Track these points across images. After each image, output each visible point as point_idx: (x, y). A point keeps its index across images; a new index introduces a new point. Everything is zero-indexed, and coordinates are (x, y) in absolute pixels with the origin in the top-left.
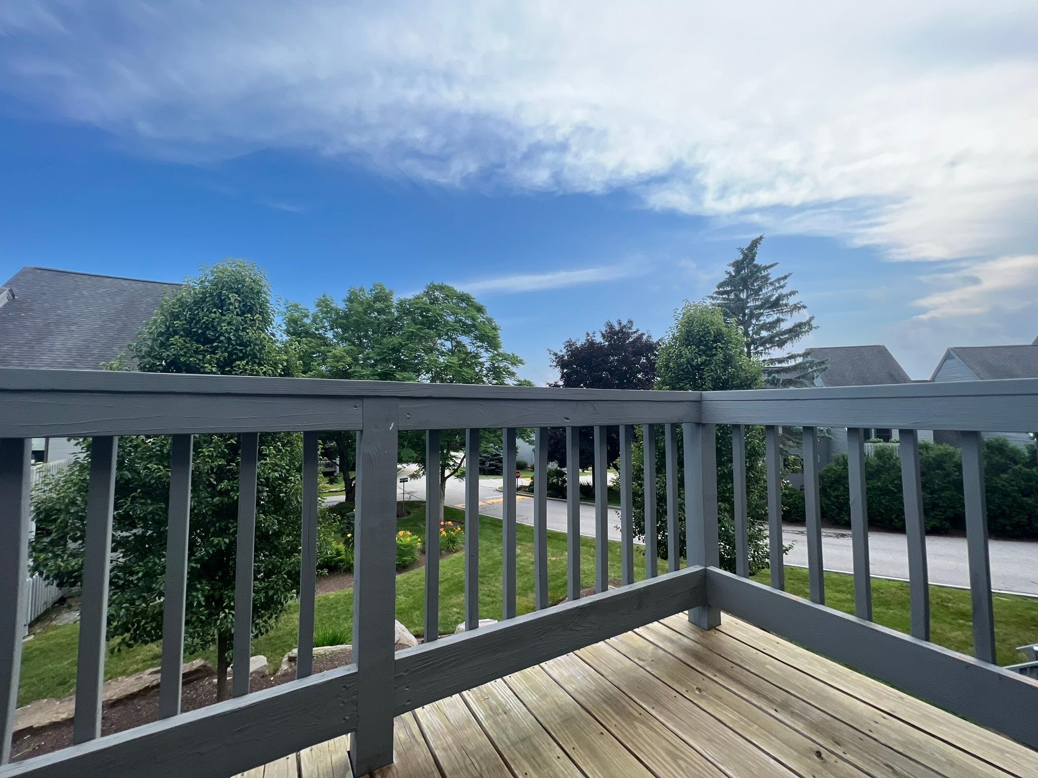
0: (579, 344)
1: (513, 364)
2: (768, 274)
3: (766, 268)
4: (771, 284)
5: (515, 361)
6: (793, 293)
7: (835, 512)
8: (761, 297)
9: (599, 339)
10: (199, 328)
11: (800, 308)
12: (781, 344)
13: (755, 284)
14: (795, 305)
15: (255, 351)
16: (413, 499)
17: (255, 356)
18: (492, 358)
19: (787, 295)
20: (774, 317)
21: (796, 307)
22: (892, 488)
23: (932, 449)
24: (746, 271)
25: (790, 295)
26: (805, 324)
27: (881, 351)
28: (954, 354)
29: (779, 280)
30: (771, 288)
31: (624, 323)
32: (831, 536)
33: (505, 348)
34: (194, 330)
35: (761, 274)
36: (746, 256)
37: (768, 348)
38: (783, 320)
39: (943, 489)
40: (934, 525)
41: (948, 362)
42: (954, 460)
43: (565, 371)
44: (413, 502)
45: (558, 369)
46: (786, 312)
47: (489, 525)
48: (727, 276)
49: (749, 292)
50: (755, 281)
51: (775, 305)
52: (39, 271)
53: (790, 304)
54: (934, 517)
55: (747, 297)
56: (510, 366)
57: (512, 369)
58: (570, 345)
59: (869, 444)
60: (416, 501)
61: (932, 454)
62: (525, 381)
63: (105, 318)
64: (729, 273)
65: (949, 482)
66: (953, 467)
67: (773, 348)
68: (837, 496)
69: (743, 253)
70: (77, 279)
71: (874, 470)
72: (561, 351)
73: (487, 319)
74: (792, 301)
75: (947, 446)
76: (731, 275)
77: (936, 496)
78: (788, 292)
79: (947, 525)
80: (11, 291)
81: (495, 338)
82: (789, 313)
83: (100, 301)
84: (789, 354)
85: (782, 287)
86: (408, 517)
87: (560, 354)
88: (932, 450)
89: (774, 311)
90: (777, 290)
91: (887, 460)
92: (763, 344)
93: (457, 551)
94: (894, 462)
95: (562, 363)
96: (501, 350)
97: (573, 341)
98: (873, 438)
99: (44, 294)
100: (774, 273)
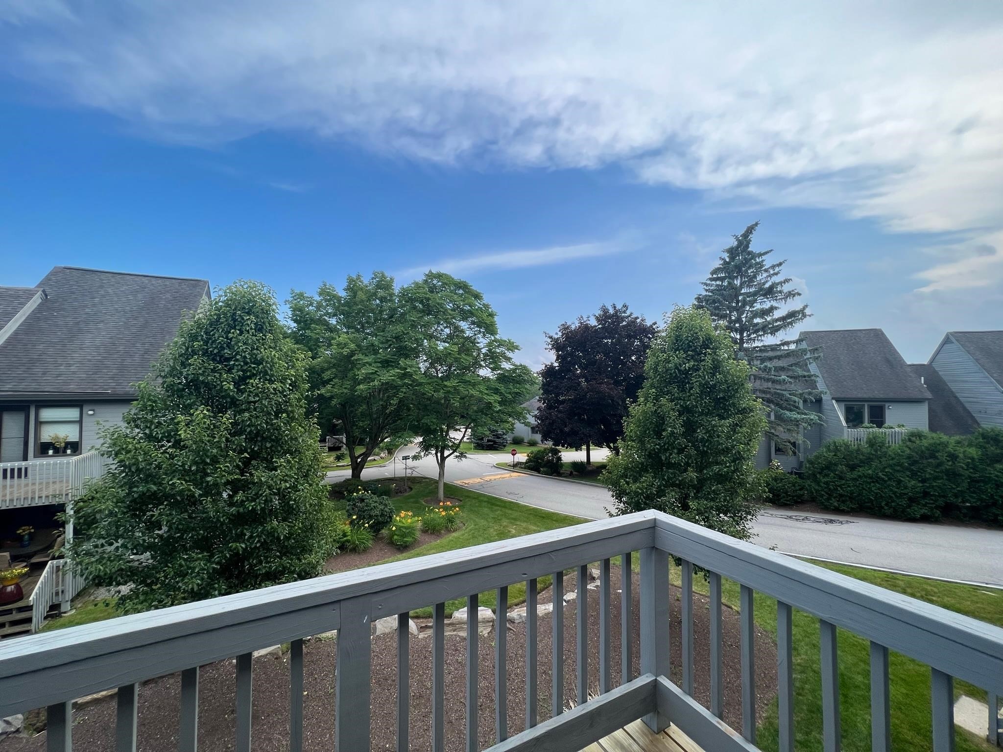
0: (573, 327)
1: (508, 349)
2: (763, 261)
3: (760, 255)
4: (766, 271)
5: (512, 347)
6: (787, 281)
7: (825, 497)
8: (755, 284)
9: (593, 322)
10: (215, 348)
11: (794, 295)
12: (774, 331)
13: (749, 272)
14: (790, 292)
15: (267, 368)
16: (415, 474)
17: (266, 373)
18: (490, 344)
19: (781, 283)
20: (767, 305)
21: (791, 294)
22: (883, 477)
23: (926, 437)
24: (740, 257)
25: (784, 283)
26: (798, 312)
27: (877, 336)
28: (953, 340)
29: (773, 267)
30: (765, 275)
31: (619, 307)
32: (820, 522)
33: (502, 334)
34: (211, 349)
35: (755, 260)
36: (740, 243)
37: (761, 336)
38: (776, 308)
39: (936, 478)
40: (924, 513)
41: (947, 346)
42: (947, 450)
43: (560, 353)
44: (415, 478)
45: (554, 351)
46: (780, 299)
47: (486, 503)
48: (722, 262)
49: (743, 280)
50: (749, 268)
51: (770, 292)
52: (68, 271)
53: (785, 291)
54: (925, 505)
55: (741, 284)
56: (506, 352)
57: (509, 354)
58: (565, 328)
59: (862, 429)
60: (418, 477)
61: (925, 443)
62: (521, 365)
63: (128, 315)
64: (723, 259)
65: (942, 472)
66: (946, 456)
67: (766, 335)
68: (827, 482)
69: (737, 239)
70: (102, 277)
71: (864, 457)
72: (557, 334)
73: (484, 305)
74: (786, 288)
75: (942, 435)
76: (725, 261)
77: (928, 485)
78: (782, 280)
79: (938, 513)
80: (44, 291)
81: (493, 324)
82: (783, 300)
83: (124, 299)
84: (782, 341)
85: (776, 274)
86: (409, 493)
87: (556, 337)
88: (925, 439)
89: (768, 298)
90: (771, 277)
91: (879, 448)
92: (756, 332)
93: (455, 530)
94: (886, 450)
95: (557, 346)
96: (498, 337)
97: (568, 324)
98: (866, 424)
99: (73, 293)
100: (768, 261)
